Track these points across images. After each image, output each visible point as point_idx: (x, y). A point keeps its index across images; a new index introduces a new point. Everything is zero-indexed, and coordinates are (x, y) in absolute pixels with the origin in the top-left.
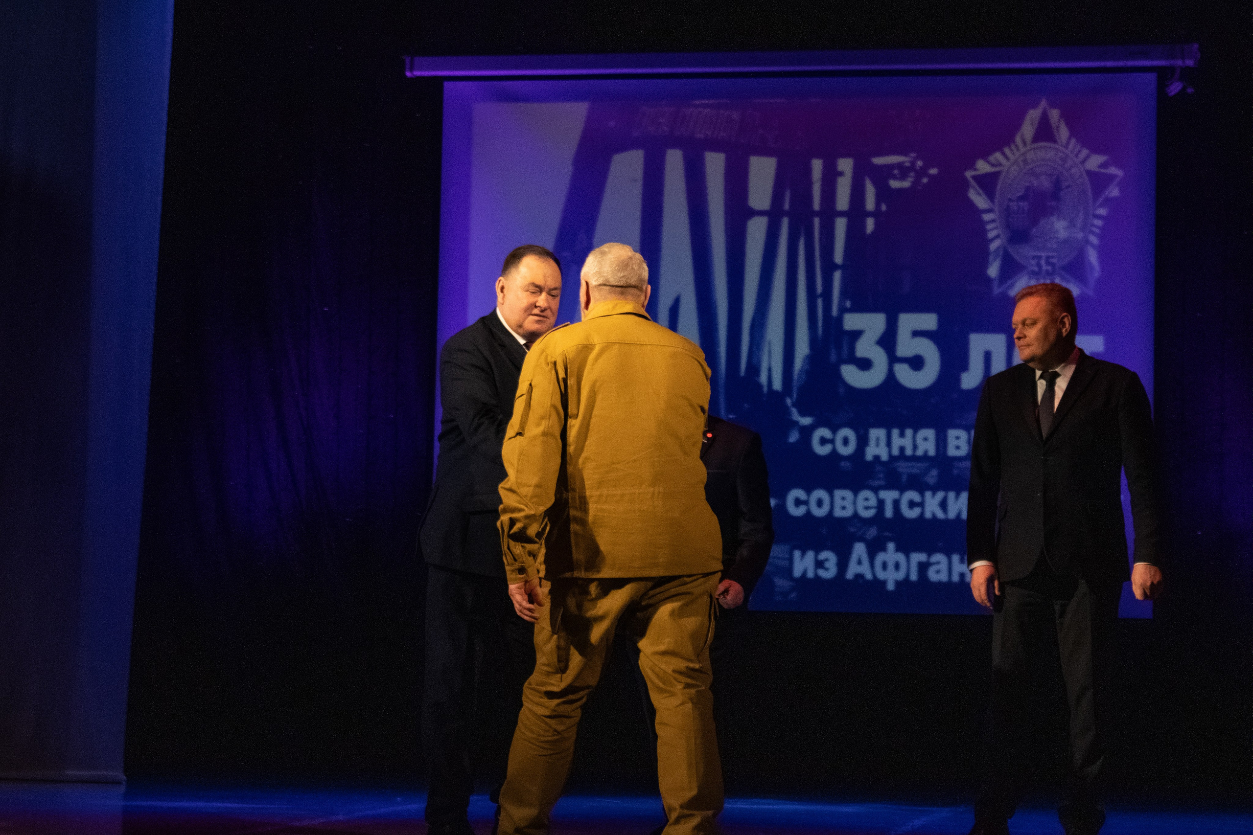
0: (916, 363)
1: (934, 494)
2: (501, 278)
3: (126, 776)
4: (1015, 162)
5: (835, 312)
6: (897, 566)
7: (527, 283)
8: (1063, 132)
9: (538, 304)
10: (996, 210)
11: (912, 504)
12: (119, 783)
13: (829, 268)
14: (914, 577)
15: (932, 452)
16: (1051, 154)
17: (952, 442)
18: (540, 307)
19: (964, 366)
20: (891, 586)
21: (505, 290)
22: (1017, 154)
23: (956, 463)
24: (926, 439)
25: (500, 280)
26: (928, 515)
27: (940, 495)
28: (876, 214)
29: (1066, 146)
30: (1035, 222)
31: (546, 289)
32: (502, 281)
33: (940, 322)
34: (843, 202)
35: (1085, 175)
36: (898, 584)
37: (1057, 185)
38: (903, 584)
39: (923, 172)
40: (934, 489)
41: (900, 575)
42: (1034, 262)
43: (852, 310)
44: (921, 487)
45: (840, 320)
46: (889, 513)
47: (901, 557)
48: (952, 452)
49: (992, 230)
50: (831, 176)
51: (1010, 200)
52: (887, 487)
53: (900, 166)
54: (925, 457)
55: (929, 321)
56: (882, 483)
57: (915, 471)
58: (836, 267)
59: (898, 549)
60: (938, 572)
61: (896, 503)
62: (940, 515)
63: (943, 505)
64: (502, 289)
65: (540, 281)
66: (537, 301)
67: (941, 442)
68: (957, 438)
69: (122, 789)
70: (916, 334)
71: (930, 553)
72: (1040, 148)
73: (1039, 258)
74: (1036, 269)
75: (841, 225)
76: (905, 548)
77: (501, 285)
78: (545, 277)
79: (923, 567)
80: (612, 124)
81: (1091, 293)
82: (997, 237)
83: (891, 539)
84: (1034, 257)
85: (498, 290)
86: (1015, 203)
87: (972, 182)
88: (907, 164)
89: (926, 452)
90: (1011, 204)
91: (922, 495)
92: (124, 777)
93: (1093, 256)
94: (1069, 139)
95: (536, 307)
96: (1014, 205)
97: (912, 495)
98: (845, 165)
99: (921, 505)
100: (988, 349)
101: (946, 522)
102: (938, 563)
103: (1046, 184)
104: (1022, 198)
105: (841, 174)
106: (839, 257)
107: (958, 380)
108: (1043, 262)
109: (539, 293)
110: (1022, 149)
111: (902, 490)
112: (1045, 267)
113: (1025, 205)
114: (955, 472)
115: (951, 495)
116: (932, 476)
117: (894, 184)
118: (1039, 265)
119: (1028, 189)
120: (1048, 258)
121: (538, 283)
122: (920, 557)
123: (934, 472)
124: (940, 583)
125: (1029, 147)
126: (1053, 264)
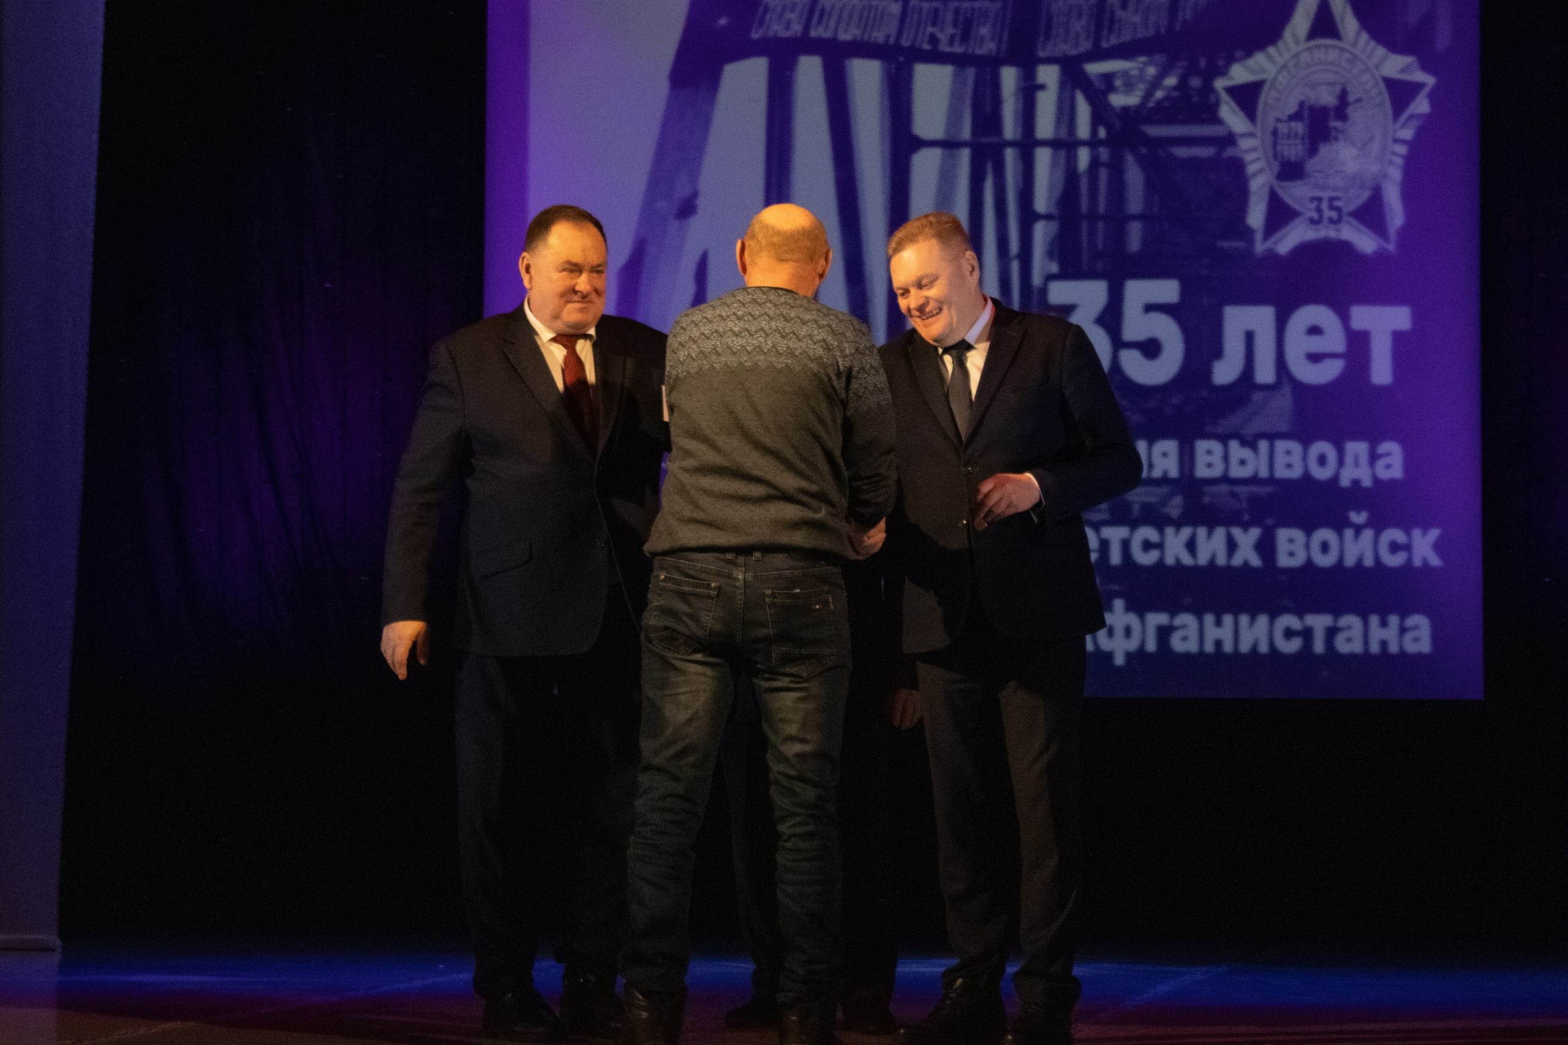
0: (1151, 348)
1: (1178, 530)
2: (525, 254)
3: (61, 940)
4: (1284, 67)
5: (1037, 280)
6: (1128, 632)
7: (561, 261)
8: (1349, 24)
9: (577, 288)
10: (1258, 133)
11: (1147, 546)
12: (50, 950)
13: (1028, 217)
14: (1151, 646)
15: (1174, 473)
16: (1333, 55)
17: (1201, 458)
18: (581, 292)
19: (1218, 353)
20: (1119, 660)
21: (532, 270)
22: (1287, 56)
23: (1206, 489)
24: (1165, 455)
25: (524, 257)
26: (1170, 561)
27: (1186, 532)
28: (1093, 143)
29: (1355, 45)
30: (1313, 151)
31: (587, 268)
32: (526, 258)
33: (1184, 291)
34: (1045, 126)
35: (1382, 86)
36: (1129, 656)
37: (1343, 96)
38: (1137, 657)
39: (1155, 83)
40: (1178, 525)
41: (1133, 645)
42: (1314, 205)
43: (1063, 275)
44: (1160, 521)
45: (1043, 291)
46: (1115, 558)
47: (1132, 619)
48: (1201, 472)
49: (1253, 161)
50: (1029, 91)
51: (1278, 120)
52: (1114, 522)
53: (1125, 74)
54: (1165, 480)
55: (1168, 290)
56: (1105, 516)
57: (1153, 499)
58: (1037, 217)
59: (1129, 608)
60: (1184, 639)
61: (1126, 544)
62: (1187, 560)
63: (1191, 546)
64: (528, 269)
65: (577, 258)
66: (576, 284)
67: (1187, 457)
68: (1209, 452)
69: (55, 959)
70: (1150, 308)
71: (1173, 614)
72: (1318, 47)
73: (1319, 199)
74: (1315, 215)
75: (1043, 157)
76: (1138, 607)
77: (525, 262)
78: (584, 250)
79: (1164, 633)
80: (723, 21)
81: (1391, 247)
82: (1261, 171)
83: (1118, 595)
84: (1313, 199)
85: (523, 271)
86: (1285, 125)
87: (1225, 97)
88: (1135, 73)
89: (1165, 473)
90: (1280, 125)
91: (1161, 531)
92: (59, 942)
93: (1393, 198)
94: (1358, 34)
95: (575, 292)
96: (1283, 128)
97: (1148, 533)
98: (1048, 75)
99: (1160, 546)
100: (1250, 328)
101: (1195, 570)
102: (1184, 626)
103: (1327, 98)
104: (1296, 117)
105: (1042, 87)
106: (1042, 202)
107: (1208, 372)
108: (1324, 206)
109: (578, 273)
110: (1294, 49)
111: (1134, 525)
112: (1328, 213)
113: (1299, 127)
114: (1207, 500)
115: (1202, 532)
116: (1175, 507)
117: (1118, 100)
118: (1319, 210)
119: (1302, 104)
120: (1331, 199)
121: (574, 260)
122: (1162, 618)
123: (1178, 500)
124: (1187, 656)
125: (1303, 46)
126: (1338, 209)
